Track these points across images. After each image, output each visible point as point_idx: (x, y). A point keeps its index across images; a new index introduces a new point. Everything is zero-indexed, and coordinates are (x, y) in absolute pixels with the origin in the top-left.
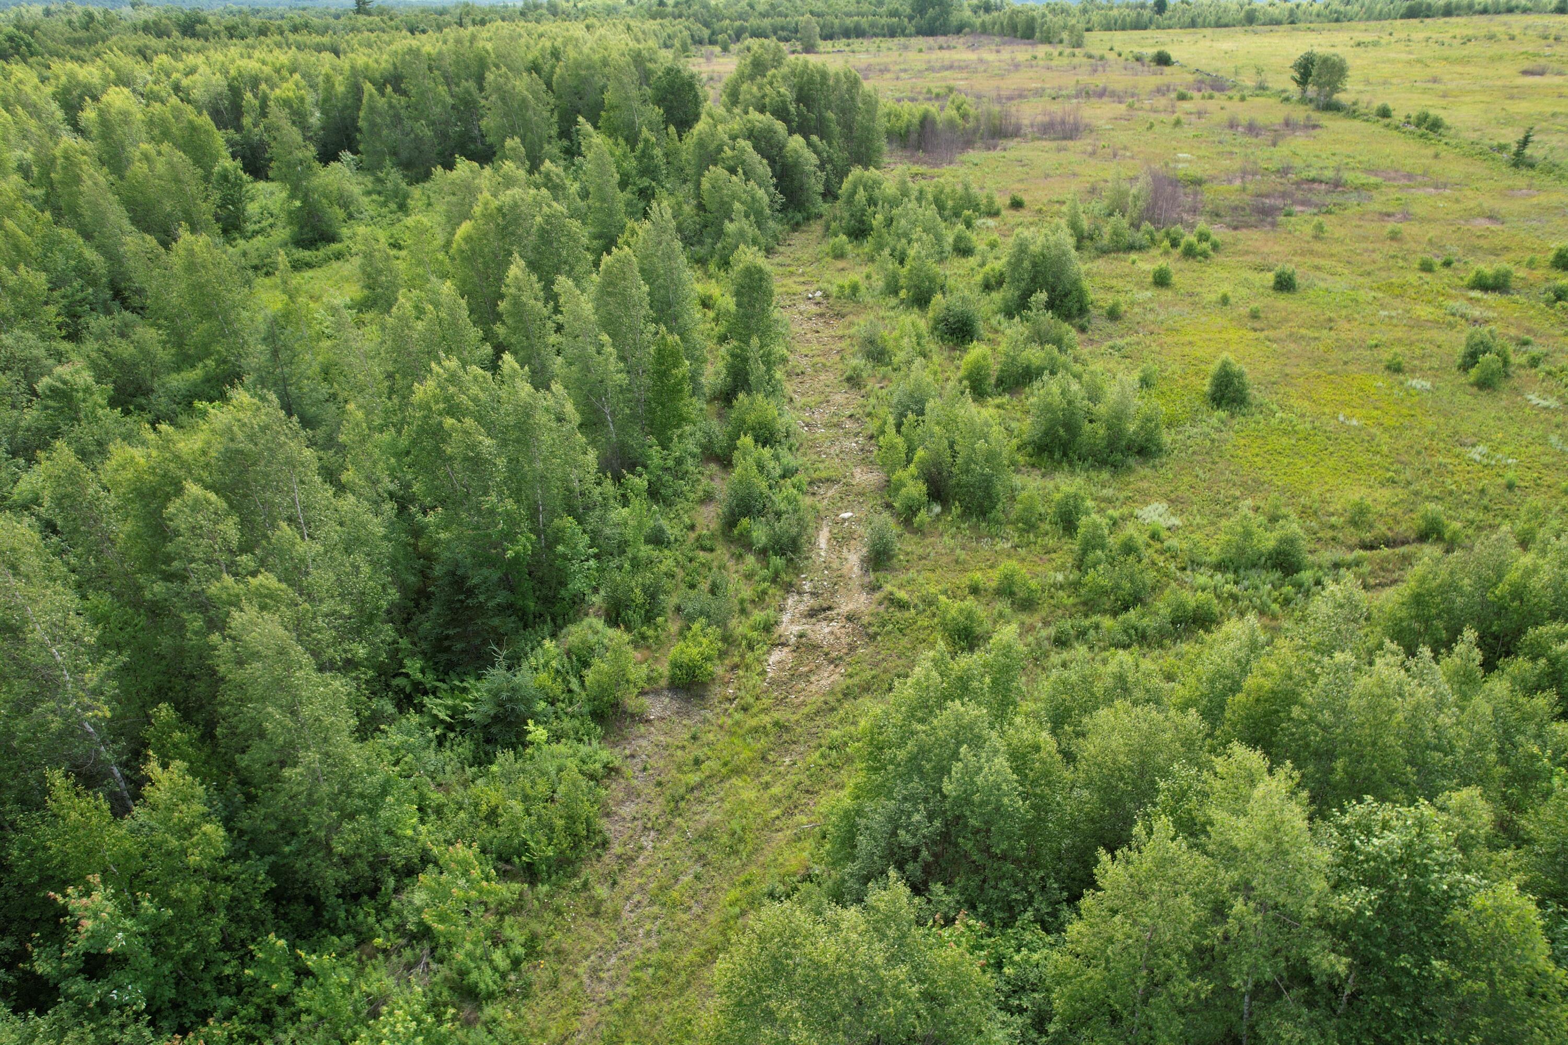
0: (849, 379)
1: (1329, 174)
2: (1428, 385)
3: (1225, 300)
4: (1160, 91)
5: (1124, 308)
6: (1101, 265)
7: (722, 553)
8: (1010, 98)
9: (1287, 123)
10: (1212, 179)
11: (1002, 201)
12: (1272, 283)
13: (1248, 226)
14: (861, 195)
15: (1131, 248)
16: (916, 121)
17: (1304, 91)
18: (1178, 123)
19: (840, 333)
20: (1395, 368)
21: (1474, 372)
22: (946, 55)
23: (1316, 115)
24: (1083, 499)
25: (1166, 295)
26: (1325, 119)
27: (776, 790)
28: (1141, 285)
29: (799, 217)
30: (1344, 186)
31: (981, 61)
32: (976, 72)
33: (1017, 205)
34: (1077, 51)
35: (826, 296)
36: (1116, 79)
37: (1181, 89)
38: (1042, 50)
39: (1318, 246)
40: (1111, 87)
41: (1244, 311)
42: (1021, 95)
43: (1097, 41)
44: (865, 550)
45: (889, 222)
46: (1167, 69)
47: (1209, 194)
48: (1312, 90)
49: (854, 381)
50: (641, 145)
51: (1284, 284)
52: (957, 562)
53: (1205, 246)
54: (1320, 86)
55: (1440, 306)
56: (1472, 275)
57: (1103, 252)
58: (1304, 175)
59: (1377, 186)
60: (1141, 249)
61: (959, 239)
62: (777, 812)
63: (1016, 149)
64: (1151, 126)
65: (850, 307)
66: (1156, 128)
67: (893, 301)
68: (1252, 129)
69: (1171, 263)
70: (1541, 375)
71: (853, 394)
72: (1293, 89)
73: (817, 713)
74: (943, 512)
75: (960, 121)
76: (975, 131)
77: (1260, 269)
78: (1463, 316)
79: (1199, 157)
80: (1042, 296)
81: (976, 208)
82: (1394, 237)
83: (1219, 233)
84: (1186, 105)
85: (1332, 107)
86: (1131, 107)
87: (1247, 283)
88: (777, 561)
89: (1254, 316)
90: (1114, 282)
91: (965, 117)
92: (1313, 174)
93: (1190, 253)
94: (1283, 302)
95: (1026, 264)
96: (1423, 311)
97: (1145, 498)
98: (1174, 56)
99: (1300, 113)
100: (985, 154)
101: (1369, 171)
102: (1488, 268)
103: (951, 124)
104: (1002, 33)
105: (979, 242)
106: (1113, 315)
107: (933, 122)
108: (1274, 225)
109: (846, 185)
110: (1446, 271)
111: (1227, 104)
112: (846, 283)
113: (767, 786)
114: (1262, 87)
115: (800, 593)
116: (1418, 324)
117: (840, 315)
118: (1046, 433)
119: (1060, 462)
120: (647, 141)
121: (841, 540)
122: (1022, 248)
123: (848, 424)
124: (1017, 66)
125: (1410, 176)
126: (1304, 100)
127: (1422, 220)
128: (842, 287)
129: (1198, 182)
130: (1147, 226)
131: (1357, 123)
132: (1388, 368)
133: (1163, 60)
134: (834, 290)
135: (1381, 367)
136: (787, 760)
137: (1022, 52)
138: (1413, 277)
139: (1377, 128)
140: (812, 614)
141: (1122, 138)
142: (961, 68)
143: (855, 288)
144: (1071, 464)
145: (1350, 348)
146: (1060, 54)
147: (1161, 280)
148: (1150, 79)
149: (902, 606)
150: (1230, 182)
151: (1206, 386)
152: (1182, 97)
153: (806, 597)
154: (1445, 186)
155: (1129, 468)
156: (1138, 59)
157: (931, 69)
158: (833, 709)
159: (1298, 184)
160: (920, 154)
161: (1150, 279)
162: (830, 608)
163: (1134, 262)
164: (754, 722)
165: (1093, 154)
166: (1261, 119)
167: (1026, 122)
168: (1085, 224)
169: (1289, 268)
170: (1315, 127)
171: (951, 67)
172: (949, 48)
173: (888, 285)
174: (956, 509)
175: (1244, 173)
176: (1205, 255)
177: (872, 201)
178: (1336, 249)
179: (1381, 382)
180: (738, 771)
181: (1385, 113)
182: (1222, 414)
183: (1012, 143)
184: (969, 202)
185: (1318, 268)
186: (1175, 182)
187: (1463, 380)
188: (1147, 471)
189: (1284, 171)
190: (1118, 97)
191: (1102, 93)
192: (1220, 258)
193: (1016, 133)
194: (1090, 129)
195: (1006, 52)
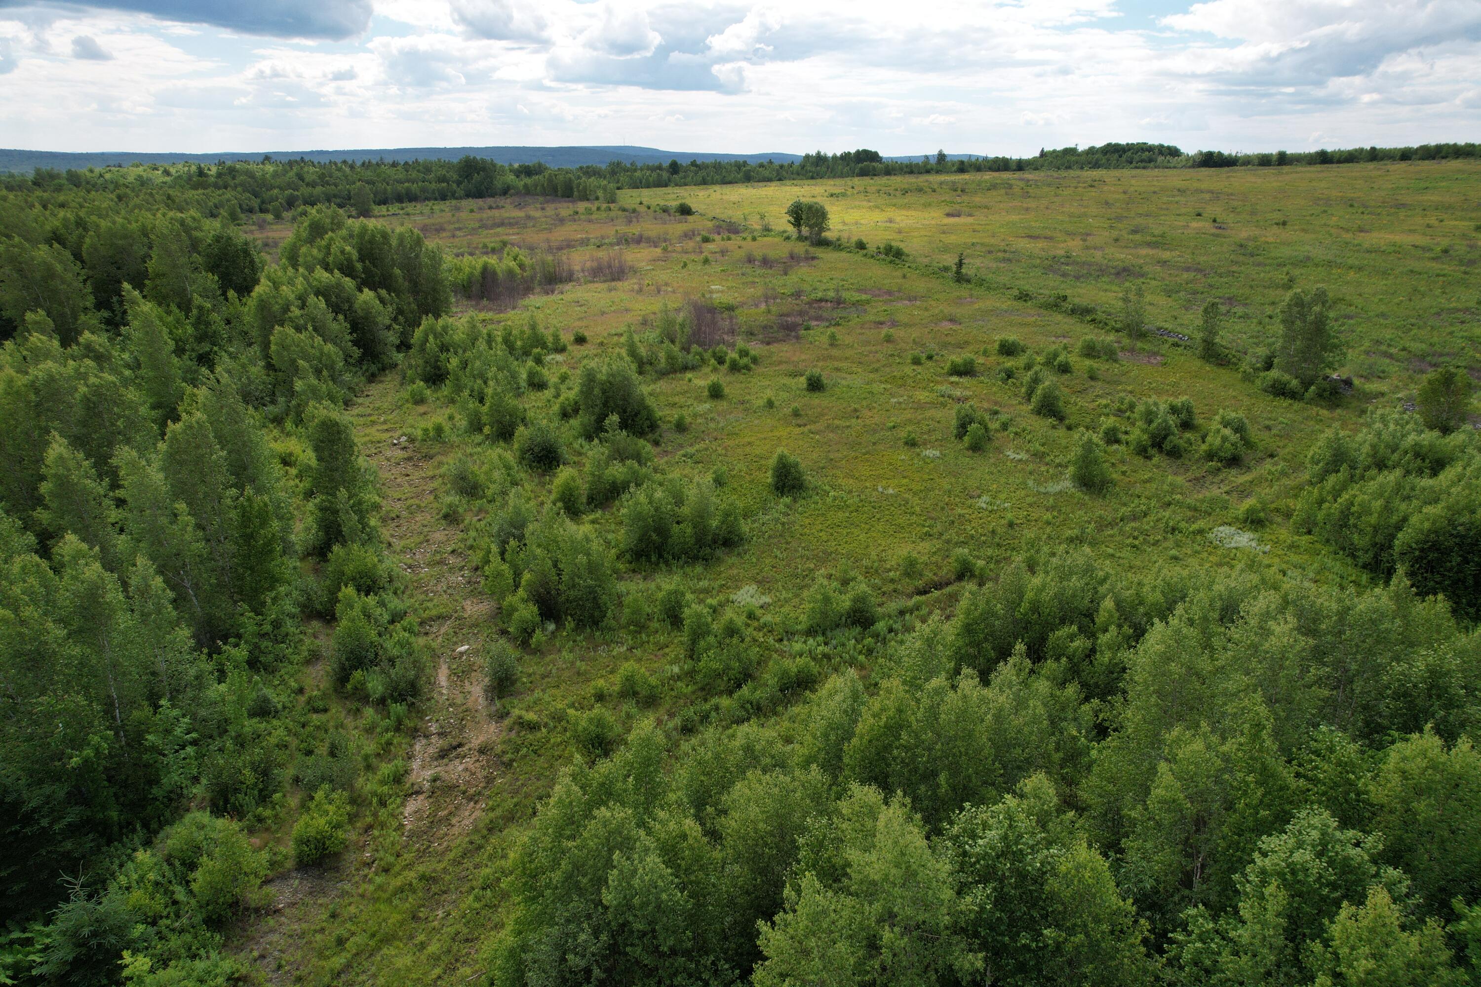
0: (446, 517)
1: (831, 294)
2: (938, 453)
3: (770, 404)
4: (688, 235)
5: (688, 420)
6: (662, 386)
7: (337, 711)
9: (792, 257)
10: (742, 304)
11: (567, 338)
12: (805, 386)
13: (777, 341)
14: (432, 344)
15: (685, 368)
16: (477, 272)
17: (800, 232)
18: (706, 261)
19: (431, 473)
20: (911, 443)
21: (966, 438)
22: (496, 213)
23: (813, 250)
24: (683, 594)
25: (723, 405)
26: (819, 252)
27: (433, 948)
28: (699, 400)
29: (374, 368)
30: (844, 303)
31: (528, 217)
32: (525, 227)
33: (580, 340)
34: (612, 206)
35: (412, 440)
36: (650, 227)
37: (704, 233)
38: (582, 206)
39: (835, 352)
40: (646, 234)
41: (788, 411)
42: (569, 245)
43: (629, 197)
44: (487, 679)
45: (464, 365)
46: (690, 218)
47: (742, 317)
48: (805, 230)
49: (451, 518)
50: (195, 312)
51: (815, 385)
52: (579, 674)
53: (745, 360)
54: (811, 227)
55: (932, 391)
56: (949, 364)
57: (663, 374)
58: (813, 296)
59: (868, 302)
60: (693, 368)
61: (531, 375)
62: (437, 971)
63: (571, 293)
64: (685, 265)
65: (437, 448)
66: (690, 266)
67: (479, 438)
68: (766, 262)
69: (721, 377)
70: (1012, 436)
71: (451, 531)
72: (791, 229)
73: (464, 855)
74: (557, 629)
75: (518, 270)
76: (533, 278)
77: (795, 375)
78: (949, 397)
79: (729, 288)
80: (615, 418)
81: (544, 346)
82: (889, 339)
83: (756, 348)
84: (711, 246)
85: (824, 243)
86: (665, 250)
87: (785, 388)
88: (398, 709)
89: (796, 414)
90: (676, 399)
91: (521, 266)
92: (820, 295)
93: (735, 368)
94: (816, 400)
95: (597, 391)
96: (922, 396)
97: (737, 583)
98: (694, 207)
99: (800, 248)
100: (545, 298)
101: (859, 290)
102: (957, 358)
103: (510, 273)
104: (544, 194)
105: (551, 376)
106: (681, 427)
107: (494, 273)
108: (798, 338)
109: (418, 333)
110: (930, 364)
111: (743, 243)
112: (430, 426)
113: (422, 946)
114: (767, 230)
115: (426, 736)
116: (920, 407)
117: (428, 457)
118: (641, 540)
119: (657, 564)
120: (200, 308)
121: (461, 675)
122: (590, 378)
123: (452, 560)
124: (562, 221)
125: (889, 293)
126: (801, 238)
127: (906, 325)
128: (426, 430)
129: (731, 308)
130: (695, 348)
131: (844, 255)
132: (906, 443)
133: (685, 211)
134: (419, 433)
135: (901, 443)
136: (440, 913)
137: (565, 209)
138: (909, 370)
139: (858, 257)
140: (443, 754)
141: (663, 276)
142: (511, 225)
143: (439, 430)
144: (667, 563)
145: (875, 431)
146: (598, 209)
147: (716, 393)
148: (677, 228)
149: (533, 727)
150: (757, 306)
151: (769, 478)
152: (706, 240)
153: (434, 739)
154: (915, 299)
155: (718, 559)
156: (665, 210)
157: (484, 226)
158: (480, 847)
159: (810, 303)
160: (485, 302)
161: (706, 393)
162: (460, 745)
163: (690, 380)
164: (398, 882)
165: (640, 291)
166: (772, 254)
167: (577, 268)
168: (643, 351)
169: (816, 371)
170: (813, 258)
171: (502, 224)
172: (498, 207)
173: (471, 423)
174: (570, 624)
175: (767, 298)
176: (747, 368)
177: (444, 348)
178: (849, 353)
179: (903, 455)
180: (388, 940)
181: (861, 246)
182: (787, 500)
183: (568, 287)
184: (539, 341)
185: (838, 369)
186: (712, 310)
187: (960, 446)
188: (732, 560)
189: (797, 294)
190: (653, 242)
191: (639, 240)
192: (760, 370)
193: (570, 278)
194: (634, 270)
195: (550, 209)
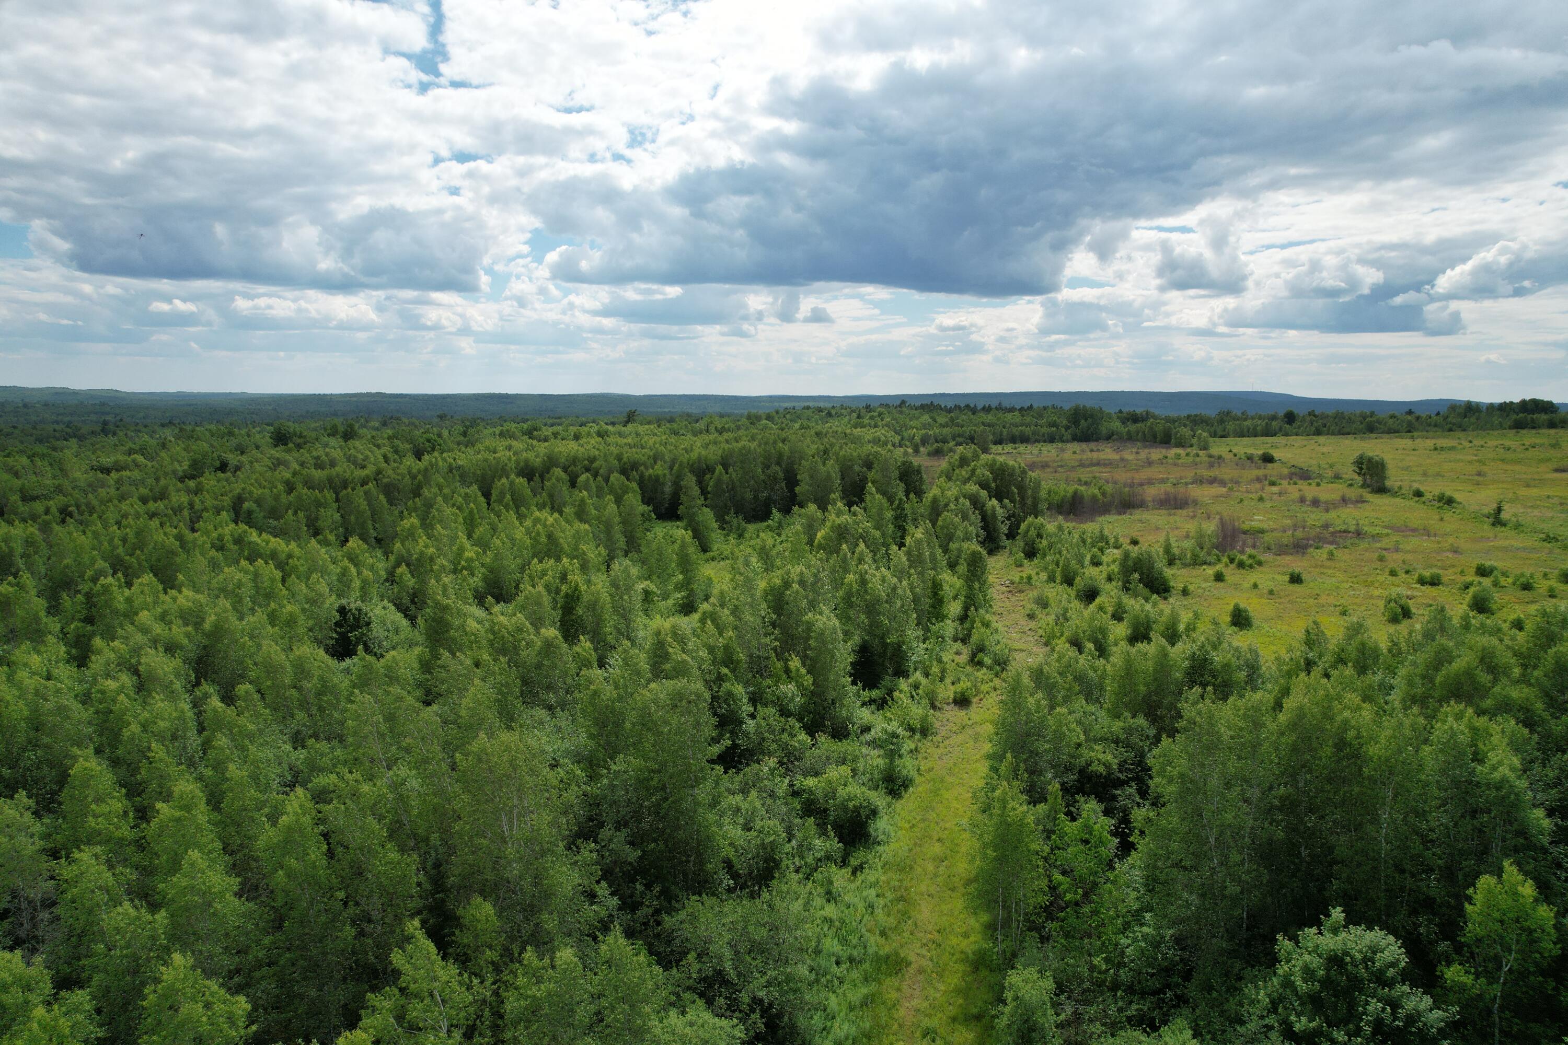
0: (1028, 616)
1: (1357, 528)
3: (1255, 586)
4: (1258, 479)
5: (1192, 589)
6: (1182, 571)
8: (1141, 485)
9: (1343, 500)
10: (1273, 530)
11: (1125, 541)
12: (1288, 579)
13: (1286, 554)
14: (1031, 533)
15: (1203, 563)
16: (1069, 497)
18: (1262, 499)
19: (1022, 598)
20: (1344, 614)
21: (1386, 614)
22: (1095, 455)
23: (1372, 495)
25: (1221, 584)
26: (1374, 498)
28: (1206, 580)
29: (992, 546)
30: (1364, 534)
31: (1122, 460)
32: (1117, 466)
33: (1134, 543)
34: (1201, 453)
35: (1012, 583)
36: (1226, 472)
37: (1273, 479)
38: (1174, 451)
39: (1328, 563)
40: (1222, 477)
41: (1266, 591)
42: (1150, 482)
43: (1219, 448)
45: (1050, 546)
46: (1270, 465)
47: (1267, 538)
48: (1367, 479)
49: (1031, 616)
51: (1295, 580)
53: (1252, 562)
56: (1419, 577)
57: (1186, 566)
58: (1339, 528)
59: (1387, 535)
60: (1210, 564)
61: (1094, 558)
63: (1138, 514)
64: (1241, 500)
65: (1027, 587)
66: (1245, 503)
67: (1053, 583)
68: (1316, 503)
69: (1227, 570)
71: (1030, 621)
72: (1359, 479)
75: (1099, 496)
76: (1111, 503)
77: (1284, 573)
79: (1268, 519)
80: (1137, 576)
81: (1107, 543)
82: (1381, 559)
83: (1262, 557)
84: (1273, 489)
85: (1382, 490)
86: (1231, 489)
87: (1273, 579)
89: (1271, 592)
90: (1189, 579)
91: (1104, 494)
92: (1346, 528)
93: (1241, 565)
94: (1296, 587)
95: (1130, 563)
98: (1277, 456)
100: (1116, 517)
101: (1386, 527)
103: (1094, 497)
104: (1144, 439)
105: (1107, 559)
106: (1185, 592)
107: (1082, 497)
108: (1304, 553)
109: (1023, 526)
110: (1404, 575)
111: (1305, 488)
112: (1025, 576)
114: (1337, 478)
117: (1021, 591)
120: (901, 500)
124: (1150, 463)
125: (1414, 530)
126: (1363, 486)
127: (1407, 552)
128: (1022, 578)
129: (1262, 531)
130: (1216, 553)
131: (1396, 500)
132: (1341, 614)
133: (1268, 459)
134: (1017, 579)
135: (1337, 613)
137: (1156, 454)
142: (1105, 465)
143: (1029, 578)
146: (1187, 455)
147: (1219, 578)
148: (1252, 473)
150: (1285, 531)
152: (1273, 484)
154: (1436, 535)
156: (1250, 458)
157: (1082, 465)
159: (1333, 534)
160: (1072, 516)
161: (1212, 578)
163: (1203, 570)
165: (1193, 517)
166: (1326, 497)
167: (1150, 498)
168: (1175, 550)
169: (1302, 573)
170: (1363, 502)
171: (1098, 464)
172: (1098, 450)
173: (1049, 577)
175: (1297, 527)
176: (1251, 567)
177: (1039, 536)
178: (1339, 565)
181: (1419, 494)
182: (1235, 629)
183: (1138, 511)
184: (1103, 540)
185: (1321, 573)
186: (1245, 531)
187: (1382, 619)
189: (1326, 526)
190: (1223, 483)
191: (1212, 481)
192: (1261, 569)
193: (1141, 505)
194: (1196, 502)
195: (1144, 454)
